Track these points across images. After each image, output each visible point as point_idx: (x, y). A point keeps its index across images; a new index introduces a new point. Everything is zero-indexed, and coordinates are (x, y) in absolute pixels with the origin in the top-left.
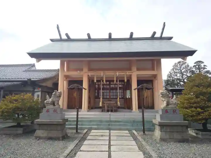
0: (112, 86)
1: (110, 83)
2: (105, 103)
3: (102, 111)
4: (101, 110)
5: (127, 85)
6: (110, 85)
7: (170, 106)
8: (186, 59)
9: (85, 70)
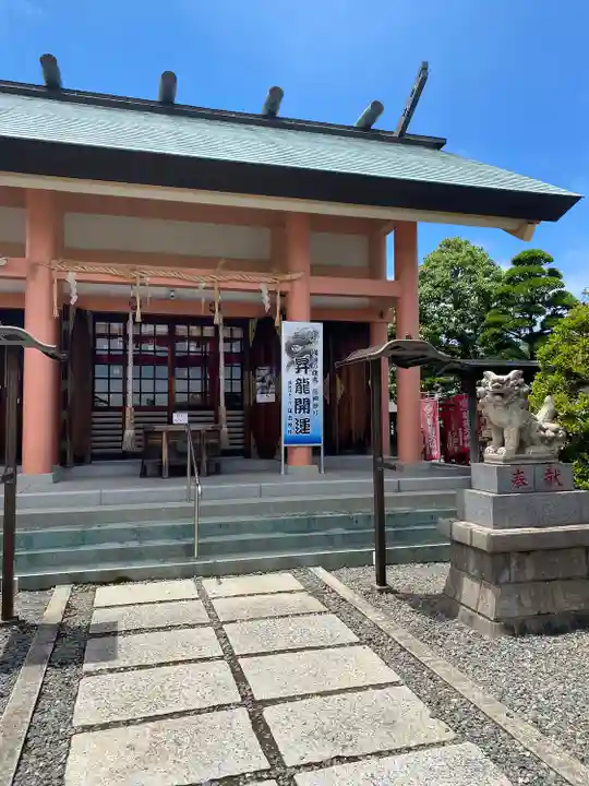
0: (181, 347)
1: (172, 330)
2: (161, 433)
3: (144, 474)
4: (138, 470)
5: (260, 345)
6: (171, 339)
7: (530, 451)
8: (532, 232)
9: (38, 249)
